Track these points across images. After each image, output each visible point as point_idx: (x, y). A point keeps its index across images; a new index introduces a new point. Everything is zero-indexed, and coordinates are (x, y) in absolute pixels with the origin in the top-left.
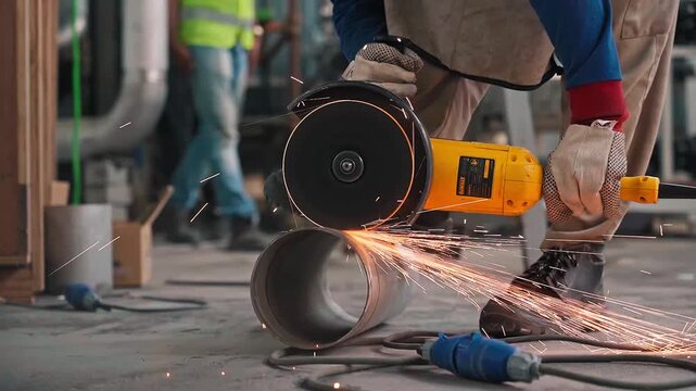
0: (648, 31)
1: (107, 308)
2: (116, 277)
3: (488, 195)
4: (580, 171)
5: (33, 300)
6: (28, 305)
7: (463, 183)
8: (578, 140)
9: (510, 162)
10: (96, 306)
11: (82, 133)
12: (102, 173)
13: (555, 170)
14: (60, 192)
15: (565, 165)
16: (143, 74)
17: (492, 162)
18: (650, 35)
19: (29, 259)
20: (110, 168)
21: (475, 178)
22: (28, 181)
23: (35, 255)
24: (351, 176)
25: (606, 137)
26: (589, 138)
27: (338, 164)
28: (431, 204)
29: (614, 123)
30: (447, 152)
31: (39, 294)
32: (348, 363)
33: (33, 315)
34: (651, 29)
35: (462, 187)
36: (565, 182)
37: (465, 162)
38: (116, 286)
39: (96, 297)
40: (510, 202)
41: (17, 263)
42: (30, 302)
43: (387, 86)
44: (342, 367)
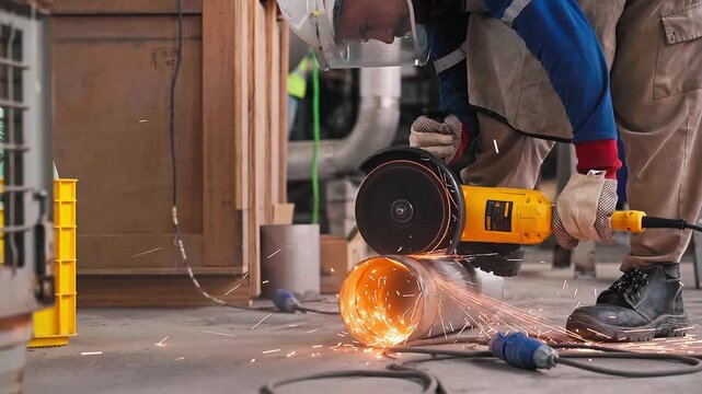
0: (680, 88)
1: (304, 311)
2: (322, 285)
3: (509, 229)
4: (576, 211)
5: (251, 303)
6: (246, 307)
7: (489, 221)
8: (578, 186)
9: (525, 204)
10: (295, 309)
11: (321, 155)
12: (342, 191)
13: (559, 210)
14: (285, 212)
15: (566, 206)
16: (378, 100)
17: (511, 204)
18: (684, 91)
19: (245, 269)
20: (349, 185)
21: (498, 216)
22: (245, 206)
23: (252, 267)
24: (403, 219)
25: (598, 183)
26: (584, 184)
27: (394, 210)
28: (465, 237)
29: (604, 172)
30: (476, 198)
31: (255, 299)
32: (434, 353)
33: (245, 314)
34: (684, 87)
35: (489, 225)
36: (567, 218)
37: (490, 204)
38: (322, 293)
39: (295, 301)
40: (526, 234)
41: (234, 273)
42: (248, 304)
43: (429, 149)
44: (428, 356)
